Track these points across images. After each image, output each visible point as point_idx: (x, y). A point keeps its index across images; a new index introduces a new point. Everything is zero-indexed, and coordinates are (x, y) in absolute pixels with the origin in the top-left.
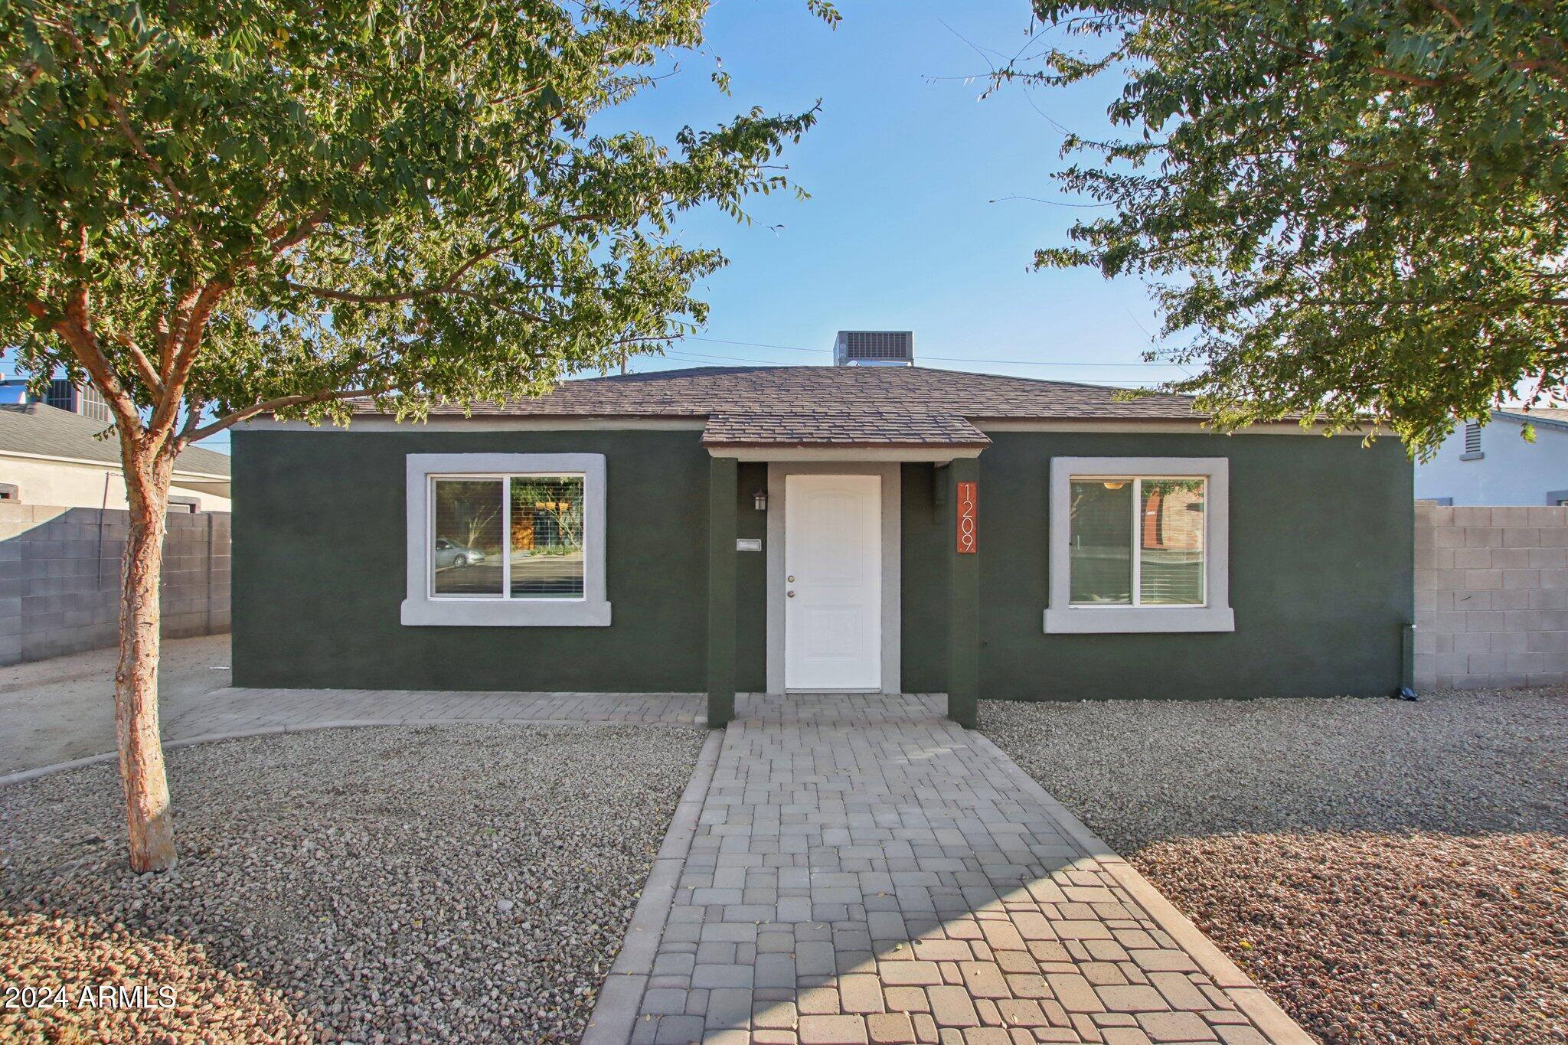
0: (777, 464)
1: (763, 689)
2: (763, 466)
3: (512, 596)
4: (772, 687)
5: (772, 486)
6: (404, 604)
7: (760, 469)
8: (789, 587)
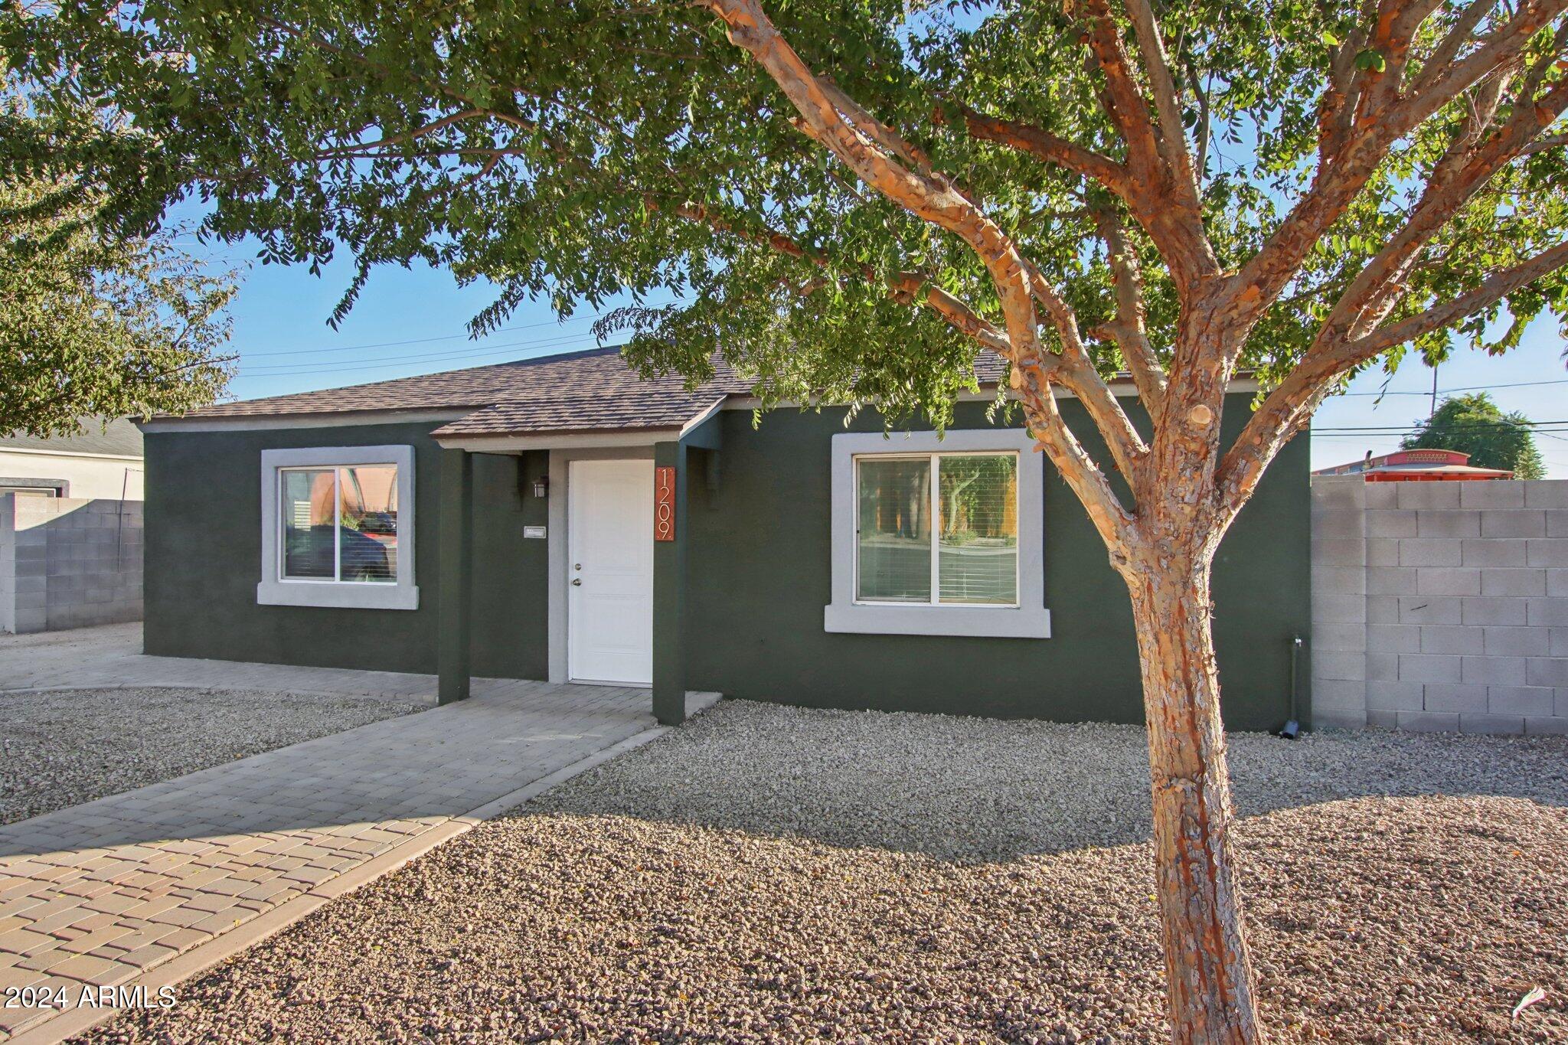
0: (558, 451)
1: (544, 676)
2: (543, 455)
3: (342, 579)
4: (555, 676)
5: (554, 473)
6: (260, 586)
7: (542, 456)
8: (574, 575)
